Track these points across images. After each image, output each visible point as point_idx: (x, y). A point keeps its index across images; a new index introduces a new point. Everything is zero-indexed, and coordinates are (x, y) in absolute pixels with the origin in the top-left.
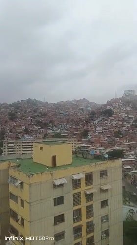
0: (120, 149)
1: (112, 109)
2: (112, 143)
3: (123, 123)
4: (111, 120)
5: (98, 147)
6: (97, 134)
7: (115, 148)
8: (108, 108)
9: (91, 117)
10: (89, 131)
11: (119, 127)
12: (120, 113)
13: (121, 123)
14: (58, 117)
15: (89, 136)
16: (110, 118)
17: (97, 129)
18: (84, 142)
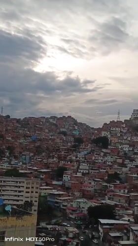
0: (112, 203)
1: (109, 136)
2: (102, 193)
3: (123, 161)
4: (105, 155)
5: (77, 198)
6: (79, 175)
7: (104, 202)
8: (103, 134)
9: (74, 146)
10: (66, 169)
11: (116, 166)
12: (121, 144)
13: (120, 161)
14: (22, 141)
15: (66, 178)
16: (104, 150)
17: (81, 167)
18: (55, 187)
